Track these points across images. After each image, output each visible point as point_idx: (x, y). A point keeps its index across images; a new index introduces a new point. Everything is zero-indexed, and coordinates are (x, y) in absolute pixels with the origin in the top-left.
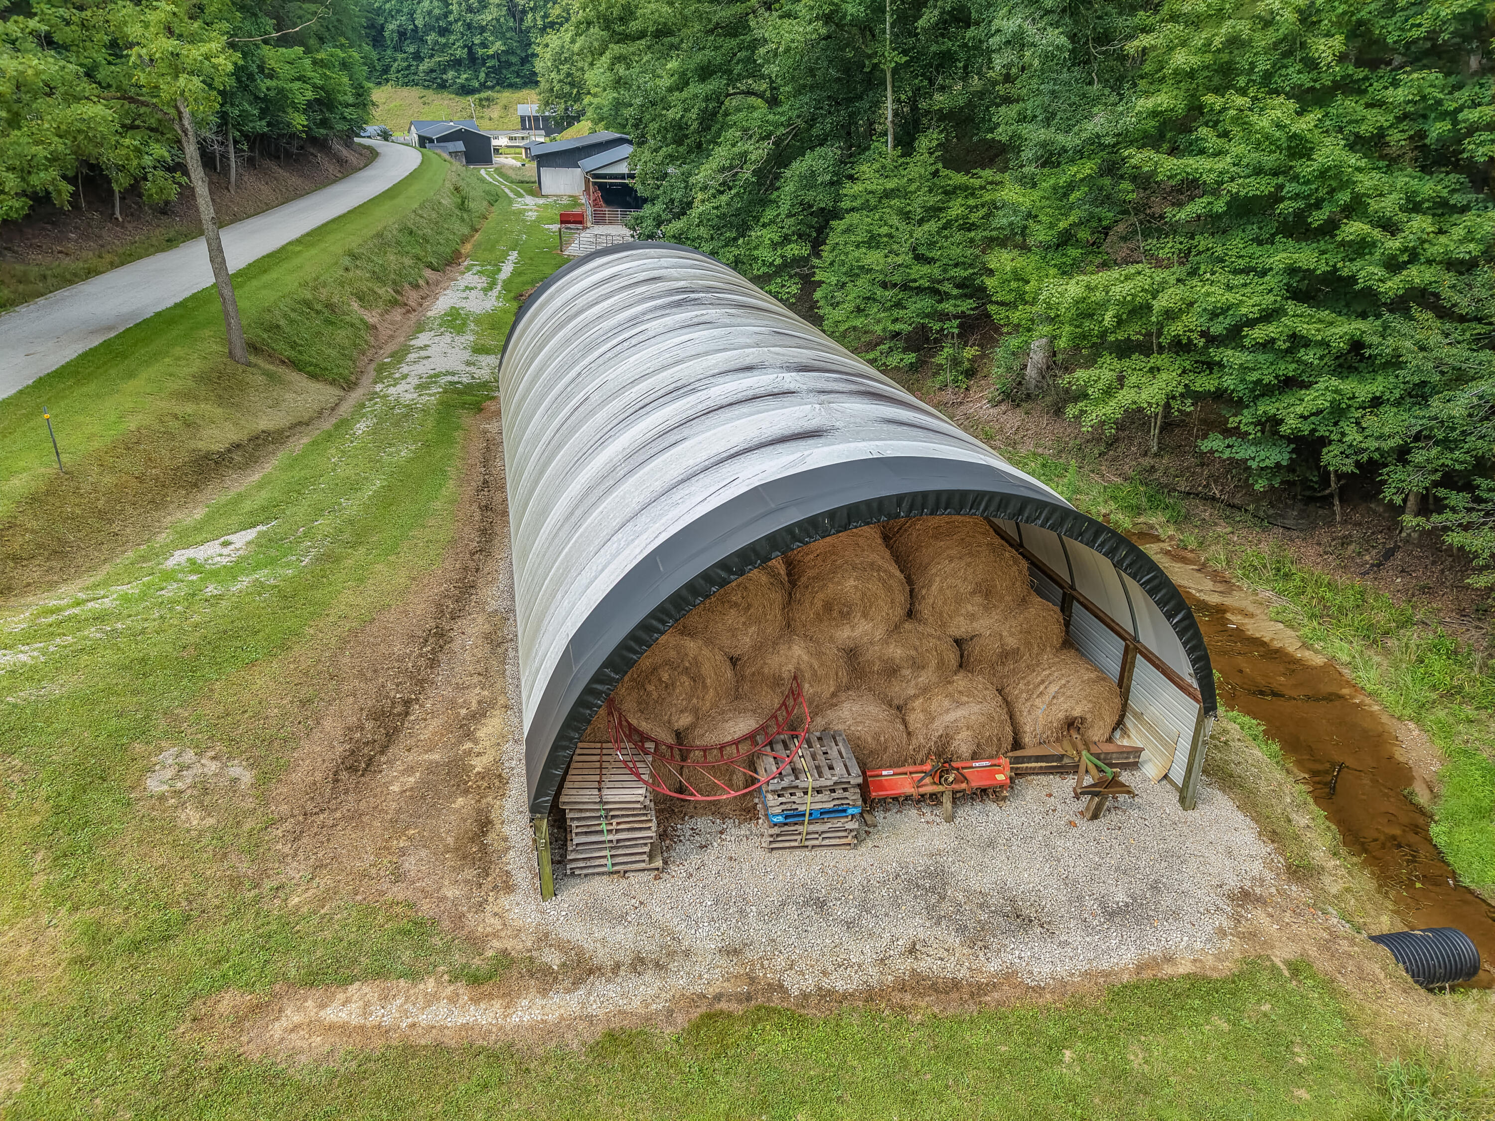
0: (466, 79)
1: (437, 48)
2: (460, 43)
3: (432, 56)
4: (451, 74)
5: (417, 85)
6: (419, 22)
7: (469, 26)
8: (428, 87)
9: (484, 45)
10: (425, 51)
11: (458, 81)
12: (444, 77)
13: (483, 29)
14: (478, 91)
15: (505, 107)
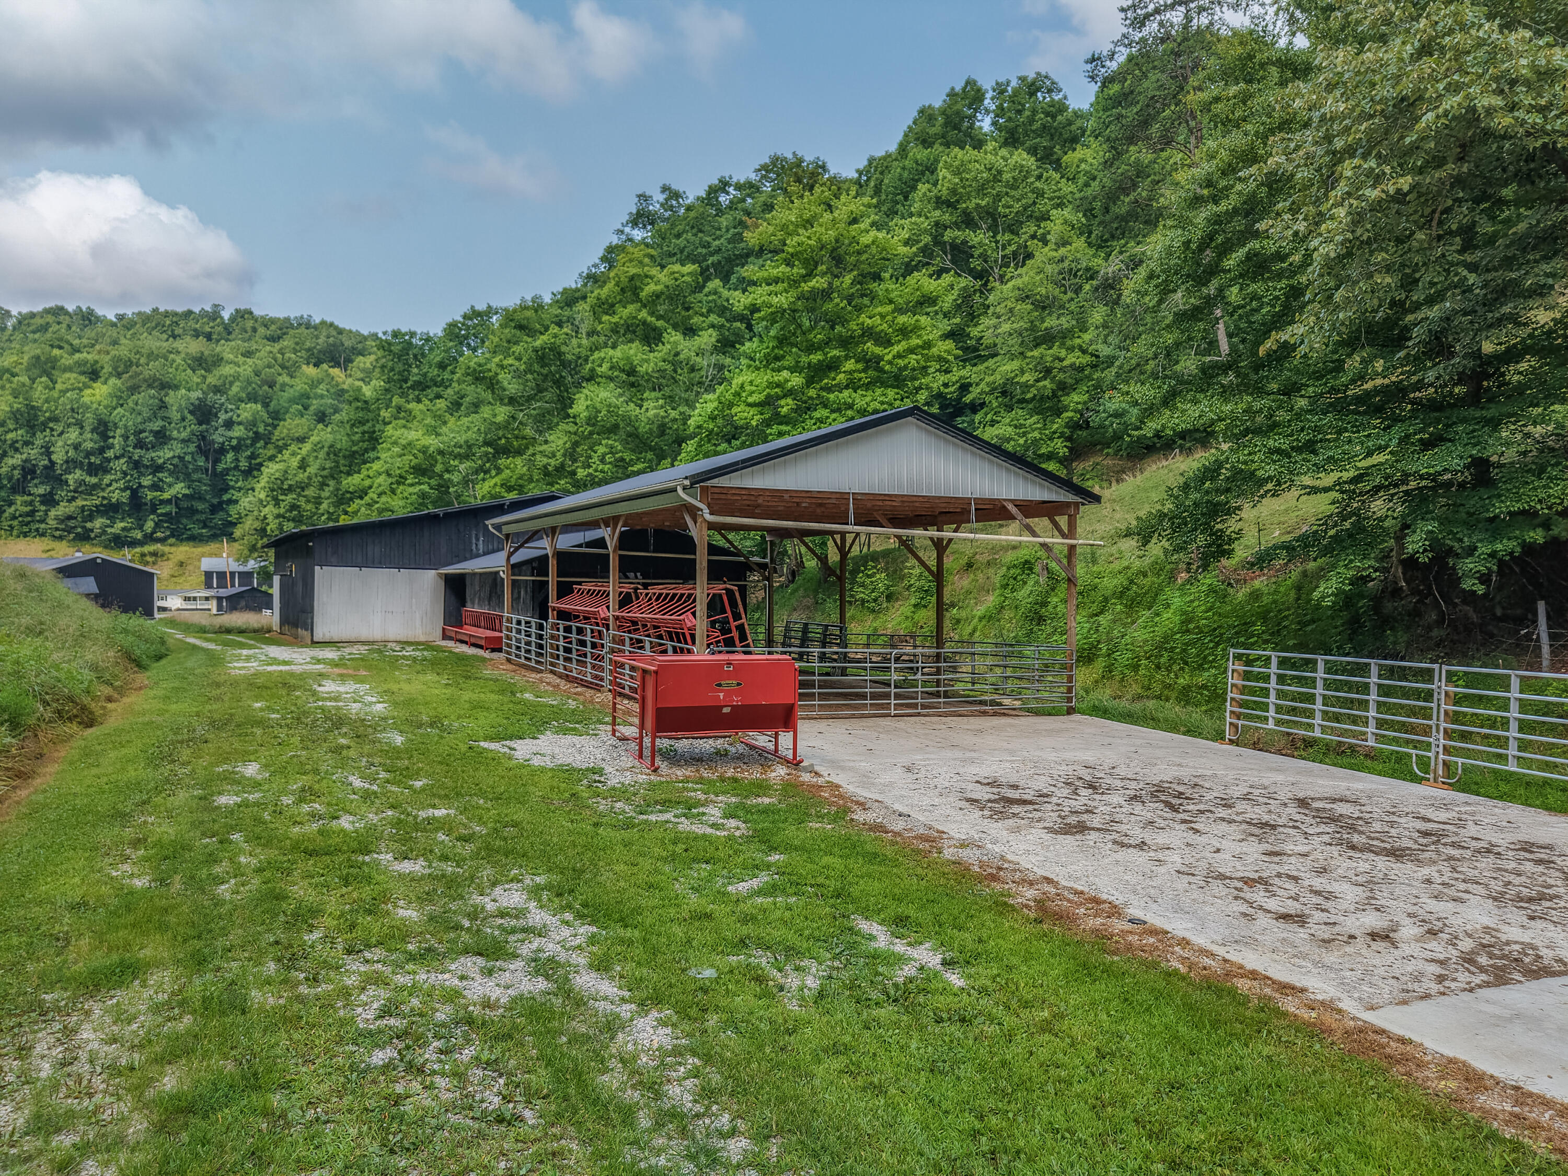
0: (124, 529)
1: (83, 488)
2: (121, 484)
3: (73, 499)
4: (98, 523)
5: (43, 535)
6: (59, 457)
7: (137, 465)
8: (61, 538)
9: (155, 487)
10: (61, 493)
11: (109, 530)
12: (89, 525)
13: (158, 468)
14: (141, 543)
15: (181, 564)
